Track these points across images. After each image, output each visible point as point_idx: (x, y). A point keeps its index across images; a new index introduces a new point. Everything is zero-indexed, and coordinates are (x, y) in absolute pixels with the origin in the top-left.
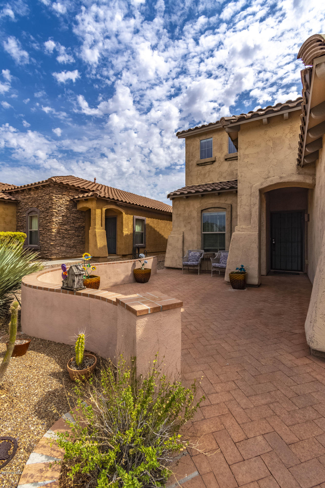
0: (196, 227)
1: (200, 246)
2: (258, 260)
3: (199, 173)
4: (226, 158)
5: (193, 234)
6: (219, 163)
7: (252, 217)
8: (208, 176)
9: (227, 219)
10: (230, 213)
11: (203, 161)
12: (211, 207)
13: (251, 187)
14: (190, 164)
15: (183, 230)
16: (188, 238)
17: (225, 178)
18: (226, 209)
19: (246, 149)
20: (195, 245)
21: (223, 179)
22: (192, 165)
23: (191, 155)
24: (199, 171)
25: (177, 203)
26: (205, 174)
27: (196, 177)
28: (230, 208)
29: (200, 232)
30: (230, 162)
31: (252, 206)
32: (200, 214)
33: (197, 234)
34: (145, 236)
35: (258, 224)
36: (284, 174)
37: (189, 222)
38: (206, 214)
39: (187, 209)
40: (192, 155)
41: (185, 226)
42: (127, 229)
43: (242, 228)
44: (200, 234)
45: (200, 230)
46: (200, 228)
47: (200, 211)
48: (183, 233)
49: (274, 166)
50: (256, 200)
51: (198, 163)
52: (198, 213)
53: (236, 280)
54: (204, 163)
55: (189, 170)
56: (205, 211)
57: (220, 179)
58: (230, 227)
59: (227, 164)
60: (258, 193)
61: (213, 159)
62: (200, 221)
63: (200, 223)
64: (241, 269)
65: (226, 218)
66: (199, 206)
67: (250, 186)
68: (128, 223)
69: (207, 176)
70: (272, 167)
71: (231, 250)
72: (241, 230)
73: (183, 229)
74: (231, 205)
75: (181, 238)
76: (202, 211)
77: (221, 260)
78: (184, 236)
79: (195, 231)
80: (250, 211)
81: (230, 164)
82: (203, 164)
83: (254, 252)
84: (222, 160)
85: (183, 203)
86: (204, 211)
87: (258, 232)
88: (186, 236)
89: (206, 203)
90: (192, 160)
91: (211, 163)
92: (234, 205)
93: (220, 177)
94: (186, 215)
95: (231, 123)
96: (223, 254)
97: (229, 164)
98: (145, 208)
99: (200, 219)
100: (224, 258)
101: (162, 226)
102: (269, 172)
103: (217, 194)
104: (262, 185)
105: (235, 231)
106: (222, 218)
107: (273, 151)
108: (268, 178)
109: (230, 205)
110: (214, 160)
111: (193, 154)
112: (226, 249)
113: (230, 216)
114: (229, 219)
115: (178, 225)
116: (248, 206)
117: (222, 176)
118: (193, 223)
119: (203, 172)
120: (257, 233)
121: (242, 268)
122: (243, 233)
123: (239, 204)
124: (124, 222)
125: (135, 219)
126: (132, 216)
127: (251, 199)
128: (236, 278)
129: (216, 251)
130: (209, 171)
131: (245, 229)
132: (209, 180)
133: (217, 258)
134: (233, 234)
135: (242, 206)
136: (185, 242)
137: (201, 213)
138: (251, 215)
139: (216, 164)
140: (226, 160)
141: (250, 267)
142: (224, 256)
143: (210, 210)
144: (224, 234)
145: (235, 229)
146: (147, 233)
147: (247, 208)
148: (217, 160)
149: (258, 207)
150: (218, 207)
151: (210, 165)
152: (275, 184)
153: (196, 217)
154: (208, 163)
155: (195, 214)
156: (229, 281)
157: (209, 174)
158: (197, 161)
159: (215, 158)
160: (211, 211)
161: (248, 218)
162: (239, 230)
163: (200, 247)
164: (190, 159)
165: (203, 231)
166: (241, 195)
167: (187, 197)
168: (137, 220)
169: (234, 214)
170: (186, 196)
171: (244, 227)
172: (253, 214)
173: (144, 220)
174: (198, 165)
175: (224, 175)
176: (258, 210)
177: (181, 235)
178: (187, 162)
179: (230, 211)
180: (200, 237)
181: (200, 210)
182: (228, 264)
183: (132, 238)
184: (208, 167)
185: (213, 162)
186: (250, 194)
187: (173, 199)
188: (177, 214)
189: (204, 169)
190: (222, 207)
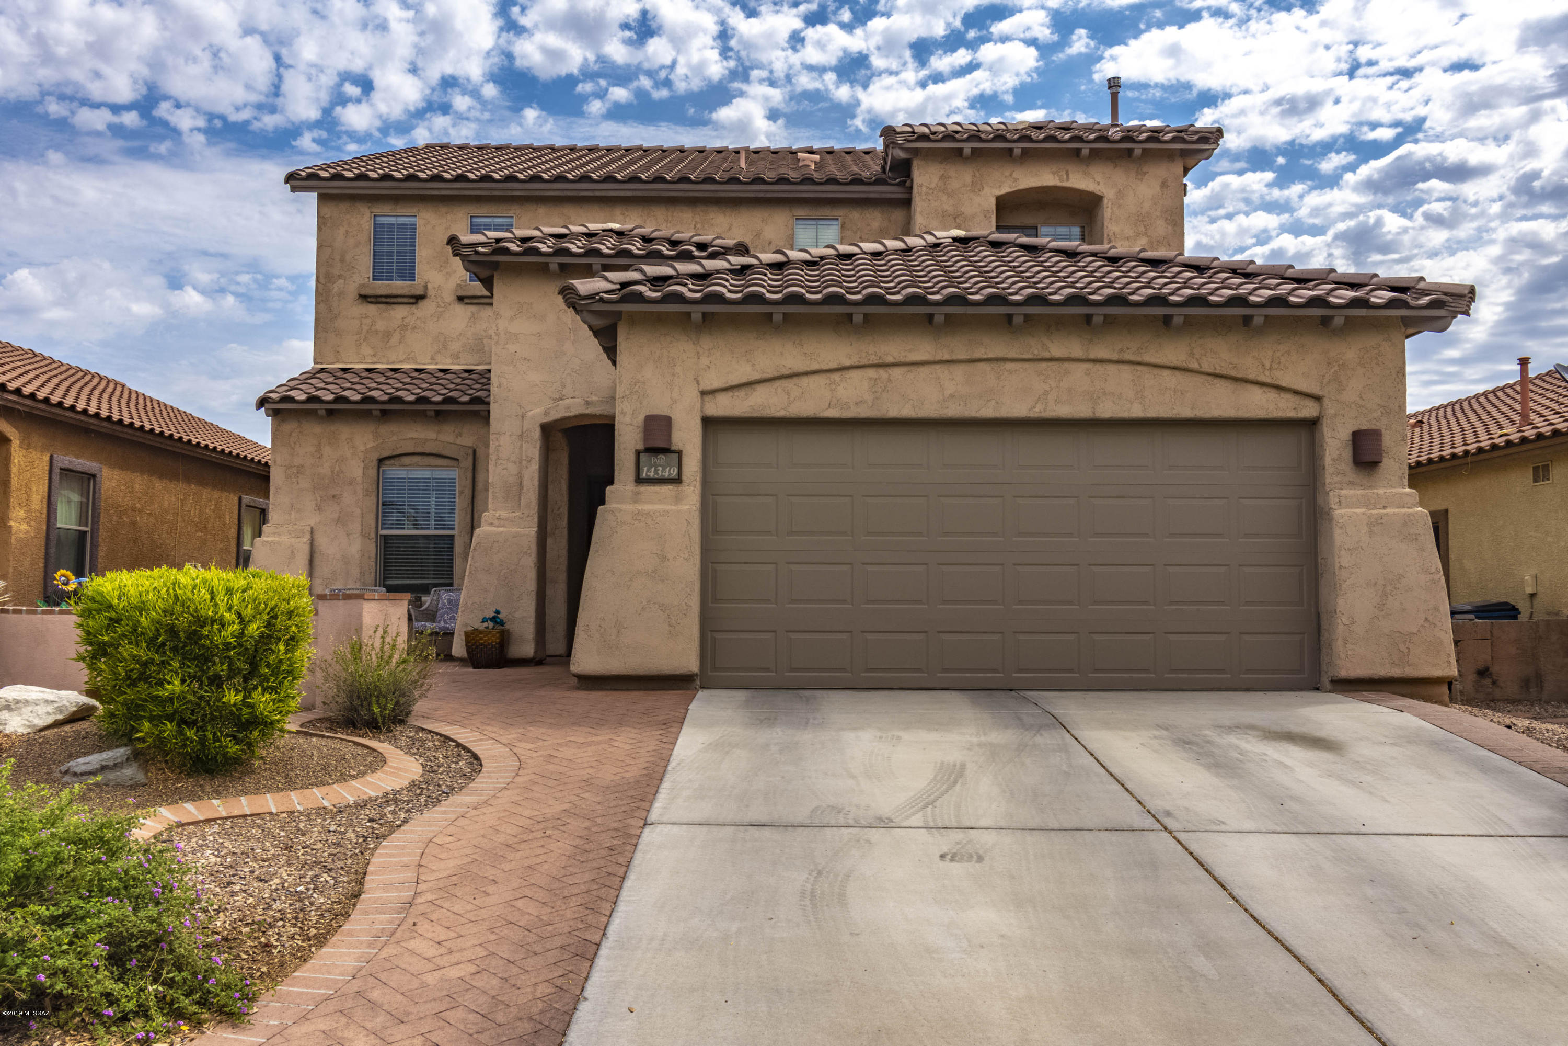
0: (358, 512)
1: (373, 575)
2: (534, 597)
3: (365, 328)
4: (461, 293)
5: (348, 535)
6: (438, 306)
7: (525, 488)
8: (400, 342)
9: (461, 492)
10: (470, 475)
11: (382, 287)
12: (411, 451)
13: (523, 417)
14: (336, 288)
15: (312, 522)
16: (328, 546)
17: (456, 357)
18: (458, 460)
19: (512, 319)
20: (355, 571)
21: (449, 361)
22: (341, 294)
23: (337, 258)
24: (368, 321)
25: (289, 427)
26: (388, 335)
27: (356, 337)
28: (470, 458)
29: (373, 530)
30: (473, 308)
31: (524, 462)
32: (375, 471)
33: (362, 535)
34: (95, 546)
35: (536, 509)
36: (596, 395)
37: (334, 497)
38: (395, 472)
39: (327, 450)
40: (342, 260)
41: (319, 509)
42: (22, 513)
43: (499, 519)
44: (373, 535)
45: (373, 525)
46: (373, 516)
47: (375, 463)
48: (312, 533)
49: (573, 374)
50: (533, 450)
51: (363, 293)
52: (366, 467)
53: (482, 644)
54: (386, 297)
55: (330, 310)
56: (392, 462)
57: (439, 358)
58: (469, 516)
59: (462, 312)
60: (537, 434)
61: (415, 287)
62: (375, 494)
63: (375, 501)
64: (493, 619)
65: (457, 489)
66: (371, 444)
67: (520, 414)
68: (28, 487)
69: (395, 340)
70: (569, 374)
71: (470, 573)
72: (496, 522)
73: (313, 519)
74: (475, 452)
75: (306, 548)
76: (381, 461)
77: (439, 613)
78: (316, 544)
79: (356, 527)
80: (520, 475)
81: (473, 314)
82: (384, 300)
83: (526, 577)
84: (449, 297)
85: (315, 429)
86: (387, 462)
87: (536, 529)
88: (322, 541)
89: (395, 438)
90: (340, 277)
91: (412, 300)
92: (480, 453)
93: (438, 352)
94: (325, 469)
95: (477, 253)
96: (445, 596)
97: (470, 314)
98: (105, 424)
99: (374, 487)
100: (450, 609)
101: (166, 505)
102: (564, 386)
103: (432, 413)
104: (546, 413)
105: (483, 524)
106: (444, 487)
107: (572, 338)
108: (562, 399)
109: (470, 451)
110: (419, 292)
111: (348, 257)
112: (456, 581)
113: (469, 482)
114: (468, 492)
115: (292, 505)
116: (515, 463)
117: (445, 347)
118: (348, 498)
119: (380, 325)
120: (531, 531)
121: (495, 619)
122: (501, 529)
123: (493, 457)
124: (14, 482)
125: (57, 471)
126: (46, 458)
127: (521, 446)
128: (481, 639)
129: (426, 590)
130: (403, 327)
131: (506, 519)
132: (401, 358)
133: (426, 609)
134: (477, 531)
135: (499, 462)
136: (317, 561)
137: (379, 467)
138: (521, 485)
139: (426, 308)
140: (461, 299)
141: (517, 615)
142: (450, 601)
143: (406, 460)
144: (452, 537)
145: (483, 520)
146: (102, 533)
147: (513, 469)
148: (431, 292)
149: (537, 467)
150: (434, 452)
151: (407, 307)
152: (576, 417)
153: (359, 479)
154: (400, 300)
155: (356, 470)
156: (465, 655)
157: (403, 336)
158: (363, 286)
159: (426, 287)
160: (410, 465)
161: (515, 491)
162: (492, 524)
163: (370, 578)
164: (336, 271)
165: (383, 528)
166: (498, 433)
167: (331, 413)
168: (66, 472)
169: (480, 477)
170: (326, 410)
171: (504, 514)
172: (525, 483)
173: (94, 476)
174: (364, 298)
175: (455, 346)
176: (536, 476)
177: (305, 540)
178: (322, 280)
179: (471, 468)
180: (374, 545)
181: (375, 456)
182: (463, 611)
183: (42, 555)
184: (400, 312)
185: (417, 299)
186: (519, 433)
187: (276, 414)
188: (291, 467)
189: (385, 314)
190: (448, 455)
